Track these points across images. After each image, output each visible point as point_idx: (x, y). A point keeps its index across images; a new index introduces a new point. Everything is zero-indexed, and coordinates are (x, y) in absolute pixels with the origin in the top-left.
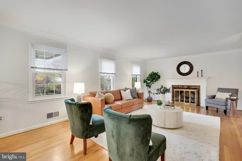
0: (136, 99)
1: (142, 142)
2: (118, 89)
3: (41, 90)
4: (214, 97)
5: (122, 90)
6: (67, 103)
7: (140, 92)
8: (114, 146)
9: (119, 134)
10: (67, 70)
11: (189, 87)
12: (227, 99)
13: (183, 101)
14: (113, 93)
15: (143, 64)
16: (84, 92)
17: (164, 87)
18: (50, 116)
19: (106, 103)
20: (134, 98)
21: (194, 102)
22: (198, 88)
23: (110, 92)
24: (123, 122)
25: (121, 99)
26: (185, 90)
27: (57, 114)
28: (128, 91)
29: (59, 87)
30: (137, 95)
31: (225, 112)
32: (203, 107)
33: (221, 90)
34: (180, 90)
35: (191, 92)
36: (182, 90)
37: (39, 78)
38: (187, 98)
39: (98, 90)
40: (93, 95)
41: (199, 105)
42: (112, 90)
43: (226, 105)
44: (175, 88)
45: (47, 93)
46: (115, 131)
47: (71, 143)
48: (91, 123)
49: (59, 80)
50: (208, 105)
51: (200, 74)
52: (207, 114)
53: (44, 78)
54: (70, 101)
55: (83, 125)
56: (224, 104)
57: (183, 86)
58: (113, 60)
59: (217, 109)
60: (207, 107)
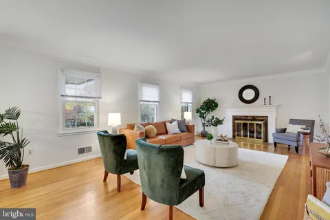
0: (185, 133)
1: (172, 173)
2: (163, 120)
3: (71, 122)
4: (284, 131)
5: (168, 122)
6: (100, 135)
7: (190, 124)
8: (146, 178)
9: (149, 165)
10: (100, 98)
11: (254, 118)
12: (299, 133)
13: (246, 136)
14: (156, 125)
15: (195, 89)
16: (120, 124)
17: (216, 118)
18: (81, 151)
19: (147, 137)
20: (182, 131)
21: (260, 138)
22: (265, 120)
23: (152, 124)
24: (153, 152)
25: (167, 133)
26: (248, 122)
27: (89, 149)
28: (175, 123)
29: (92, 119)
30: (186, 128)
31: (297, 149)
32: (271, 144)
33: (293, 122)
34: (242, 122)
35: (250, 124)
36: (245, 122)
37: (68, 107)
38: (252, 132)
39: (138, 121)
40: (131, 127)
41: (266, 140)
42: (155, 121)
43: (298, 141)
44: (237, 120)
45: (78, 126)
46: (146, 162)
47: (105, 180)
48: (125, 158)
49: (92, 109)
50: (277, 141)
51: (267, 102)
52: (275, 151)
53: (75, 108)
54: (103, 133)
55: (116, 159)
56: (295, 139)
57: (247, 117)
58: (156, 84)
59: (289, 146)
60: (275, 144)
